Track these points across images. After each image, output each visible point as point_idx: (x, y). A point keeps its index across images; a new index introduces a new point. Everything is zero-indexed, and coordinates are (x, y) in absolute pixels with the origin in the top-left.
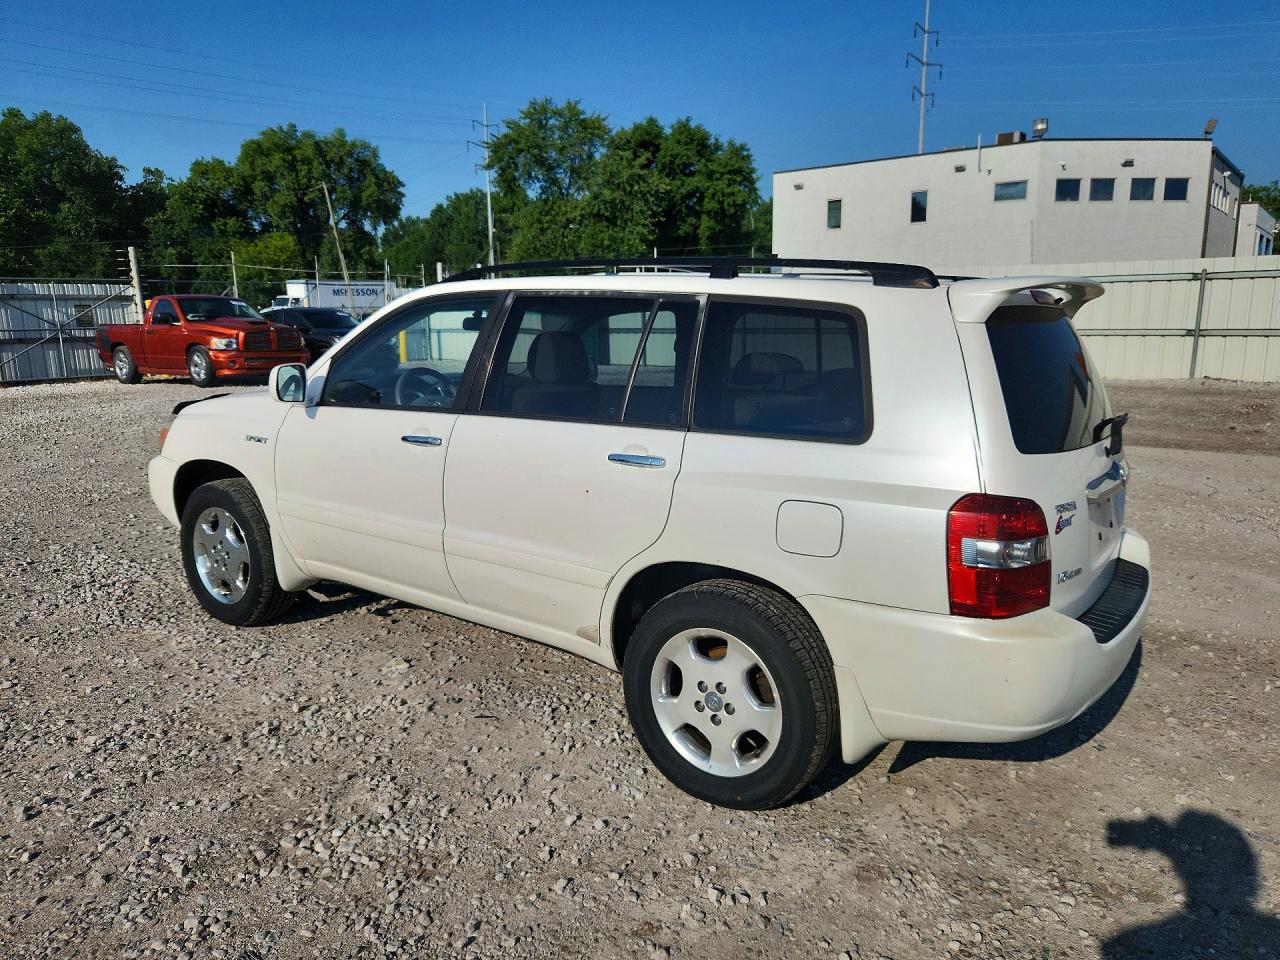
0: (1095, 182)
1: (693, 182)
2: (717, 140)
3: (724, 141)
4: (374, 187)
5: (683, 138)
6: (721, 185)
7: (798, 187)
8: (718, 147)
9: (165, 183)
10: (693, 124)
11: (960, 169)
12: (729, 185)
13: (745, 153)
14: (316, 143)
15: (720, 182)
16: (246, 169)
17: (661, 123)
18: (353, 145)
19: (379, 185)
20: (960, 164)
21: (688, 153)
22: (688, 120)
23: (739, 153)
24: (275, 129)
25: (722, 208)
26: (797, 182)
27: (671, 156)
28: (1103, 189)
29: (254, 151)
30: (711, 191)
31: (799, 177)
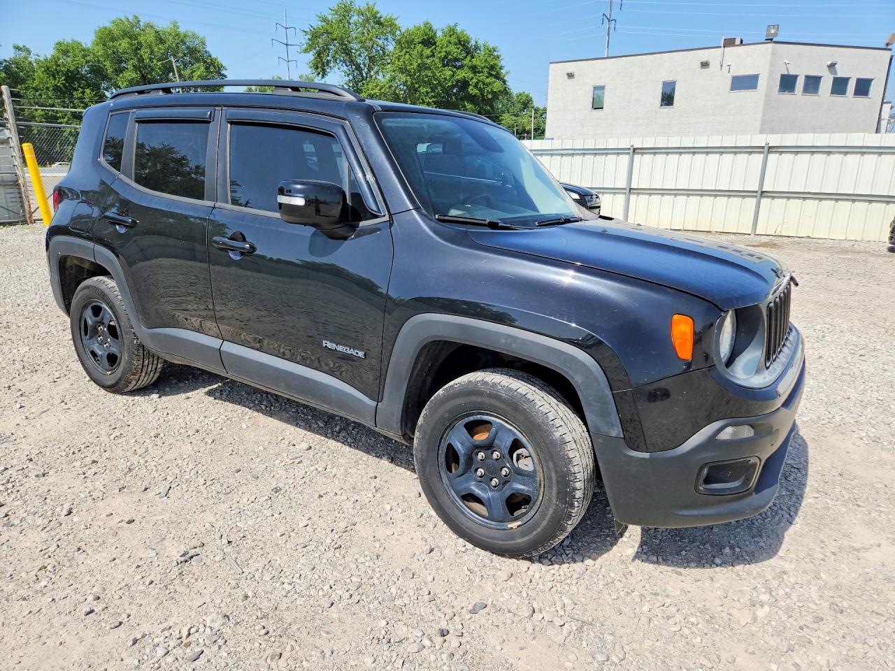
0: (808, 78)
1: (461, 74)
2: (476, 42)
3: (480, 43)
4: (202, 69)
5: (453, 39)
6: (482, 77)
7: (570, 76)
8: (477, 48)
9: (32, 58)
10: (459, 29)
11: (705, 65)
12: (487, 77)
13: (496, 53)
14: (156, 32)
15: (481, 74)
16: (99, 51)
17: (434, 28)
18: (185, 36)
19: (207, 68)
20: (705, 60)
21: (455, 51)
22: (456, 25)
23: (491, 52)
24: (123, 19)
25: (482, 94)
26: (570, 71)
27: (446, 52)
28: (813, 83)
29: (107, 38)
30: (475, 80)
31: (570, 67)
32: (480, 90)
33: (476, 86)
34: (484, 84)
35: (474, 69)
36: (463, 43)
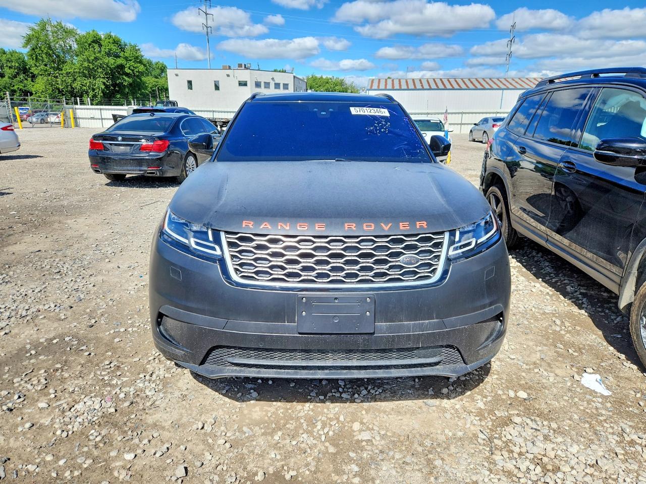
0: (265, 83)
1: (120, 61)
3: (127, 42)
5: (111, 41)
6: (132, 63)
7: (177, 75)
8: (125, 45)
10: (113, 35)
11: (228, 75)
12: (135, 63)
13: (137, 48)
17: (99, 33)
21: (114, 48)
22: (111, 33)
23: (134, 48)
26: (176, 73)
27: (108, 49)
28: (267, 85)
30: (128, 65)
31: (177, 71)
32: (133, 70)
33: (129, 68)
34: (134, 67)
35: (126, 58)
36: (116, 42)
